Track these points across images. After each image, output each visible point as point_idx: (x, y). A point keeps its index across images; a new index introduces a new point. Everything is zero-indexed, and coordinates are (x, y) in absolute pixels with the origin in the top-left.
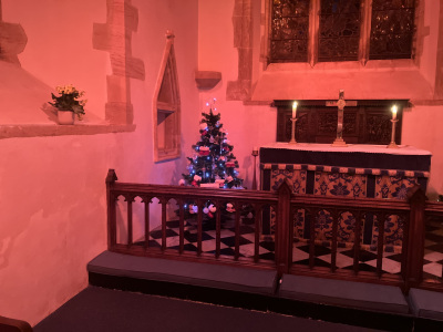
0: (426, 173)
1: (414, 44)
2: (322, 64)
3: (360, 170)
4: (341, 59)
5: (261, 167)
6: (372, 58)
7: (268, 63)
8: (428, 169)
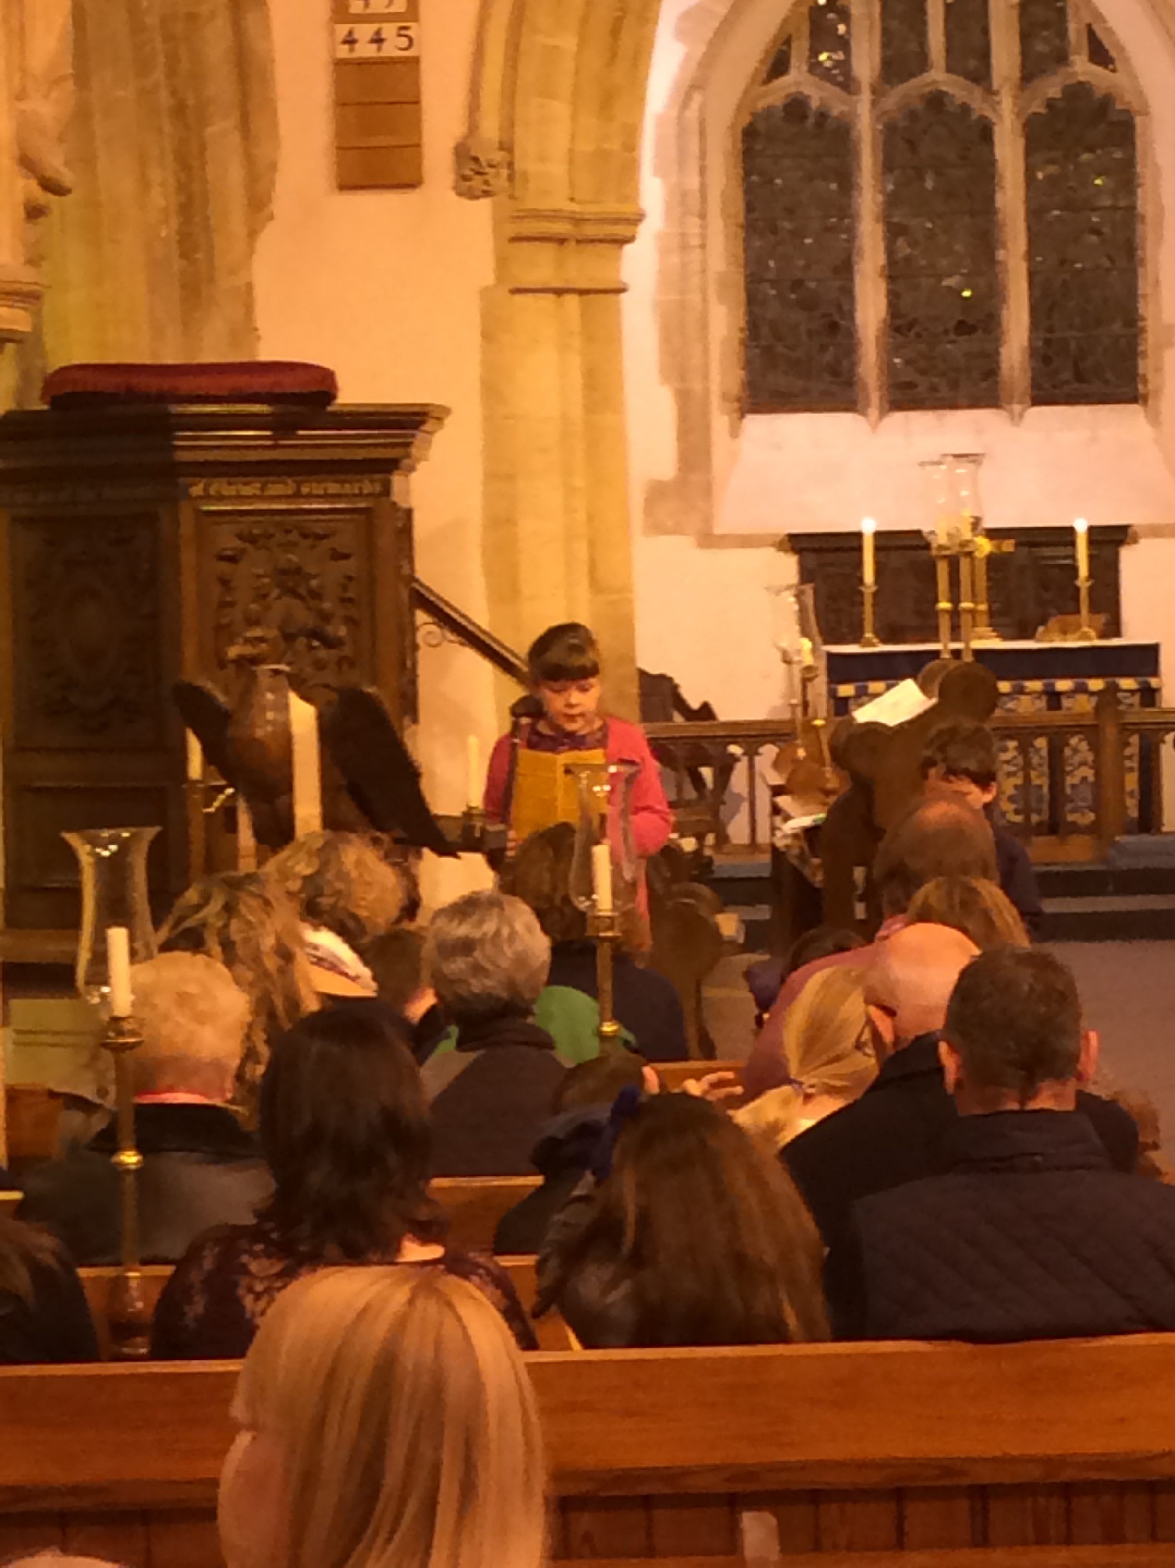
0: (1154, 682)
1: (1144, 366)
2: (898, 416)
3: (1035, 685)
4: (954, 406)
5: (832, 694)
6: (1037, 402)
7: (742, 416)
8: (1155, 673)
